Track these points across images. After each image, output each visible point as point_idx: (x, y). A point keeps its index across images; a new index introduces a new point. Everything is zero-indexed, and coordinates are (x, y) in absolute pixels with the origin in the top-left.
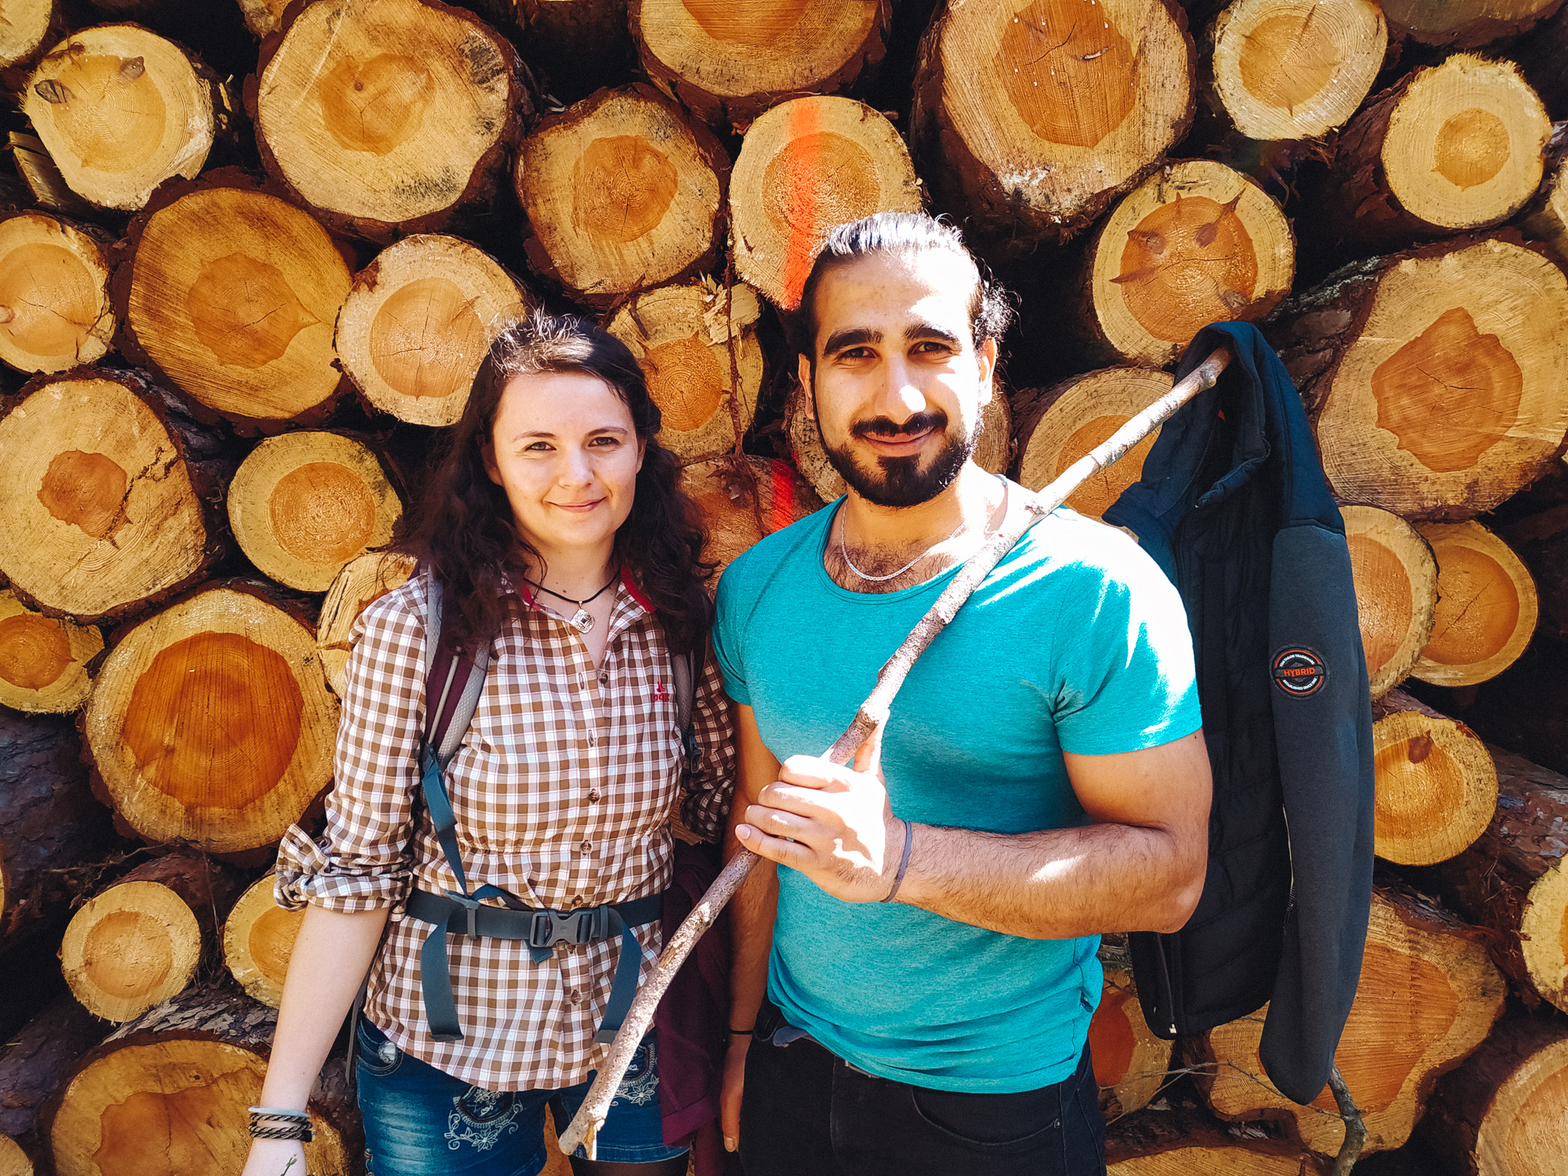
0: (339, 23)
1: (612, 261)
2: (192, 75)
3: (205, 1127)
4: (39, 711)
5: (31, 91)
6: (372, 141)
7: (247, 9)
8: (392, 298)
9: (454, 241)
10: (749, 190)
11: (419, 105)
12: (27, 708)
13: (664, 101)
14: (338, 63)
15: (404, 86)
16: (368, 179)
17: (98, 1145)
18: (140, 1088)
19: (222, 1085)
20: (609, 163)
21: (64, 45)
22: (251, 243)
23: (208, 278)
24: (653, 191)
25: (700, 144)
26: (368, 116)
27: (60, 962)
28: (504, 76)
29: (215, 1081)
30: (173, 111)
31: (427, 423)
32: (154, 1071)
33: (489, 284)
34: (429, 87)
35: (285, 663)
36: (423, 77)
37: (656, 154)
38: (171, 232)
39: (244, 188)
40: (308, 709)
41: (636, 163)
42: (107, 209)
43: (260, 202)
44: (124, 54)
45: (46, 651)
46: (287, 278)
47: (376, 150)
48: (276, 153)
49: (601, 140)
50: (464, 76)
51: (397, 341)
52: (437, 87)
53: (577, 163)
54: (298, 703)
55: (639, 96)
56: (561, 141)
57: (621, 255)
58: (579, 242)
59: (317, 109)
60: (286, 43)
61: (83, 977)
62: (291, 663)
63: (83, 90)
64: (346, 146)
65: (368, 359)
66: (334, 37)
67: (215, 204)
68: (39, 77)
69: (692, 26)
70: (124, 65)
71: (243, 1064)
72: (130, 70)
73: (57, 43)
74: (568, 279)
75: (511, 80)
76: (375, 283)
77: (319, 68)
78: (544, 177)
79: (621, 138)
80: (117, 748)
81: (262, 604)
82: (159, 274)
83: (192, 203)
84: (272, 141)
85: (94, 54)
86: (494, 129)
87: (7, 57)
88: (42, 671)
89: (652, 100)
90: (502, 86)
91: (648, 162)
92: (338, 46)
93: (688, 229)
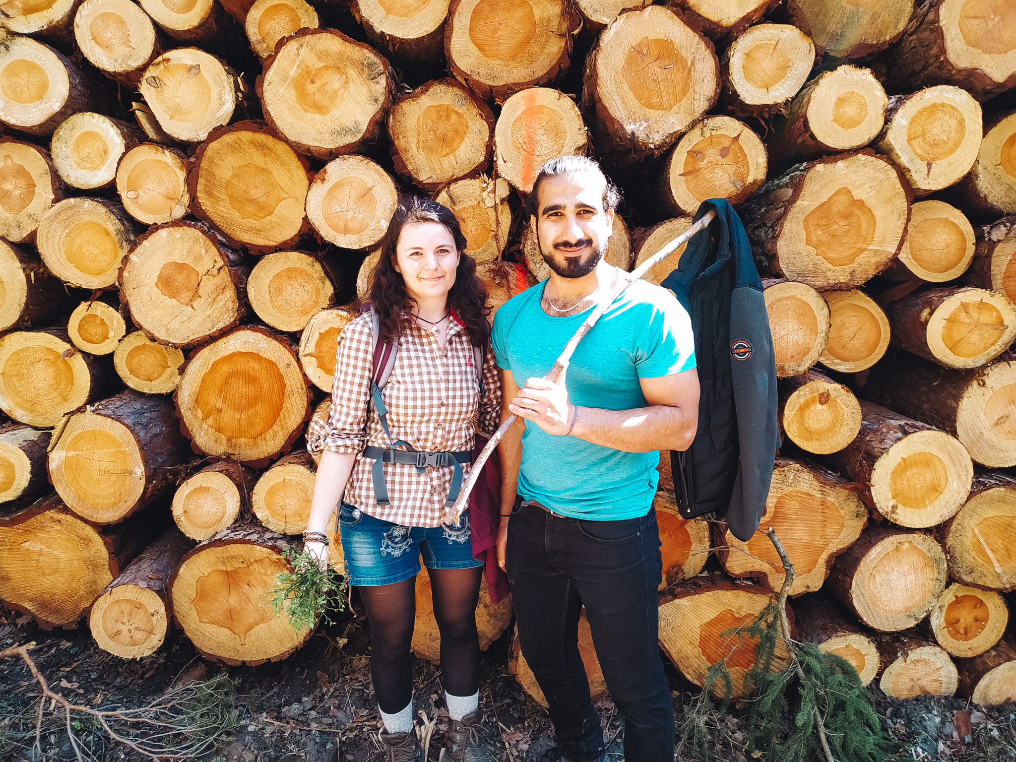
0: (303, 50)
1: (437, 167)
2: (225, 73)
3: (246, 587)
4: (152, 392)
5: (144, 81)
6: (319, 108)
7: (252, 40)
8: (333, 186)
9: (363, 158)
10: (504, 133)
11: (342, 91)
12: (146, 391)
13: (461, 87)
14: (302, 70)
15: (335, 81)
16: (317, 127)
17: (195, 596)
18: (215, 568)
19: (255, 566)
20: (434, 118)
21: (160, 59)
22: (257, 158)
23: (235, 176)
24: (456, 132)
25: (479, 108)
26: (317, 96)
27: (172, 512)
28: (384, 76)
29: (252, 564)
30: (215, 91)
31: (350, 247)
32: (222, 560)
33: (379, 179)
34: (347, 81)
35: (277, 366)
36: (344, 77)
37: (458, 113)
38: (218, 153)
39: (254, 131)
40: (288, 389)
41: (448, 118)
42: (182, 141)
43: (261, 137)
44: (190, 63)
45: (156, 362)
46: (275, 175)
47: (321, 113)
48: (272, 114)
49: (430, 106)
50: (364, 76)
51: (335, 207)
52: (350, 81)
53: (419, 118)
54: (283, 386)
55: (449, 84)
56: (411, 107)
57: (441, 163)
58: (420, 157)
59: (292, 93)
60: (277, 60)
61: (183, 519)
62: (280, 367)
63: (169, 81)
64: (306, 111)
65: (322, 216)
66: (300, 57)
67: (240, 139)
68: (147, 75)
69: (475, 51)
70: (190, 68)
71: (265, 555)
72: (193, 71)
73: (156, 58)
74: (415, 176)
75: (387, 78)
76: (324, 179)
77: (293, 72)
78: (403, 125)
79: (440, 106)
80: (193, 409)
81: (265, 337)
82: (211, 174)
83: (228, 138)
84: (270, 108)
85: (175, 63)
86: (379, 102)
87: (133, 65)
88: (153, 372)
89: (455, 86)
90: (383, 81)
91: (454, 117)
92: (302, 62)
93: (474, 150)
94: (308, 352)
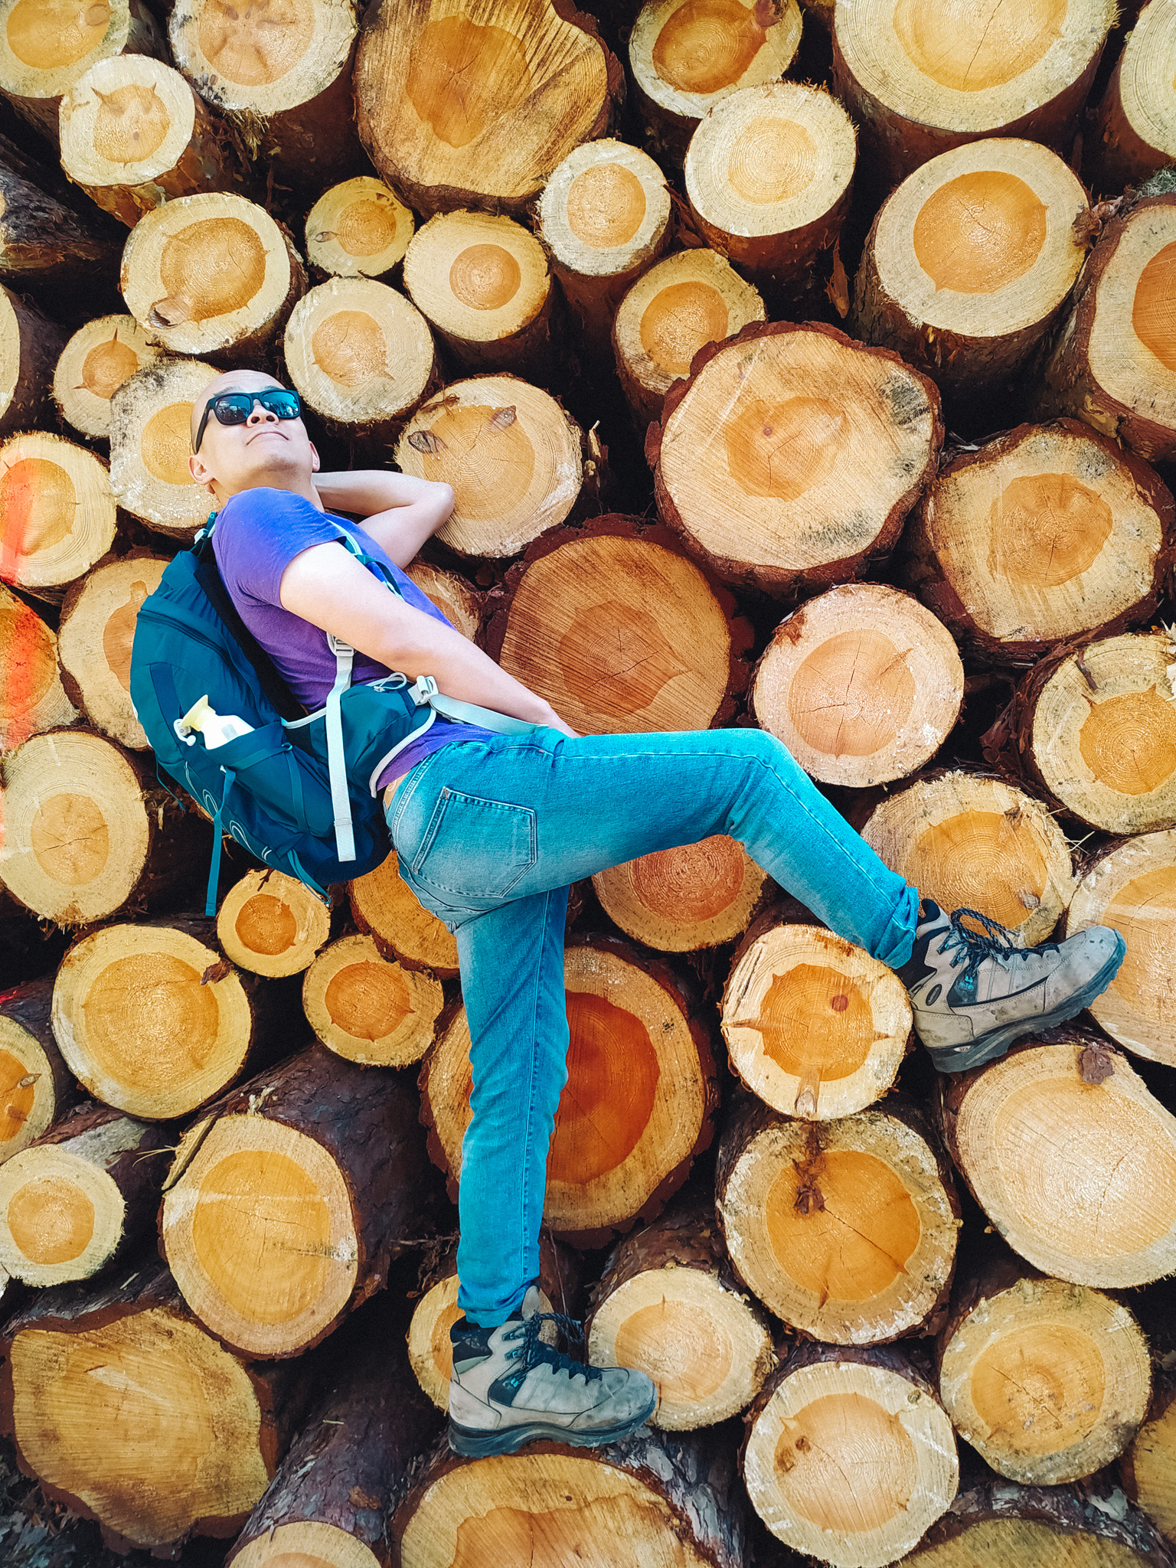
0: (750, 368)
1: (1036, 608)
2: (564, 422)
3: (571, 1555)
4: (373, 1063)
5: (404, 442)
6: (779, 486)
7: (627, 356)
8: (817, 651)
9: (888, 590)
11: (832, 449)
12: (361, 1059)
13: (1097, 436)
14: (748, 408)
15: (817, 429)
16: (772, 526)
17: (451, 1561)
18: (504, 1504)
19: (596, 1509)
20: (1032, 503)
21: (439, 397)
22: (627, 590)
23: (580, 626)
24: (1084, 533)
25: (1138, 481)
26: (776, 461)
27: (407, 1345)
28: (928, 417)
29: (588, 1505)
30: (542, 456)
31: (846, 784)
32: (522, 1486)
33: (923, 635)
34: (844, 429)
35: (643, 1028)
36: (839, 420)
37: (1086, 493)
38: (549, 580)
39: (626, 536)
40: (663, 1080)
41: (1063, 503)
42: (471, 556)
43: (640, 549)
44: (495, 404)
45: (386, 1000)
47: (784, 496)
48: (676, 501)
49: (1022, 479)
50: (883, 417)
51: (820, 697)
52: (853, 429)
53: (995, 504)
54: (654, 1073)
55: (1066, 432)
56: (976, 480)
57: (1045, 600)
58: (996, 586)
59: (723, 454)
60: (694, 389)
61: (430, 1364)
62: (650, 1029)
63: (454, 439)
64: (749, 492)
65: (788, 717)
66: (744, 382)
67: (595, 552)
68: (412, 428)
69: (1146, 357)
70: (495, 415)
71: (622, 1490)
72: (503, 419)
73: (432, 396)
74: (983, 627)
75: (935, 421)
76: (799, 636)
77: (726, 414)
78: (957, 518)
79: (1045, 477)
80: (457, 1109)
81: (622, 963)
82: (535, 622)
83: (571, 551)
84: (672, 489)
85: (467, 404)
86: (914, 471)
87: (387, 410)
88: (379, 1021)
89: (1082, 436)
90: (925, 426)
91: (1077, 501)
92: (749, 391)
93: (1125, 572)
94: (742, 1016)
